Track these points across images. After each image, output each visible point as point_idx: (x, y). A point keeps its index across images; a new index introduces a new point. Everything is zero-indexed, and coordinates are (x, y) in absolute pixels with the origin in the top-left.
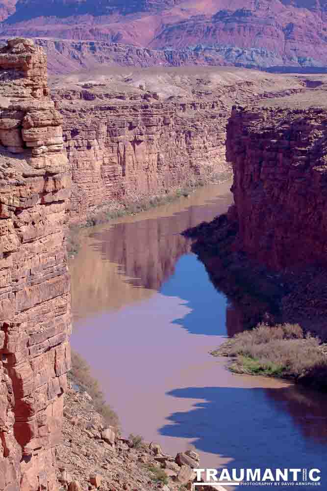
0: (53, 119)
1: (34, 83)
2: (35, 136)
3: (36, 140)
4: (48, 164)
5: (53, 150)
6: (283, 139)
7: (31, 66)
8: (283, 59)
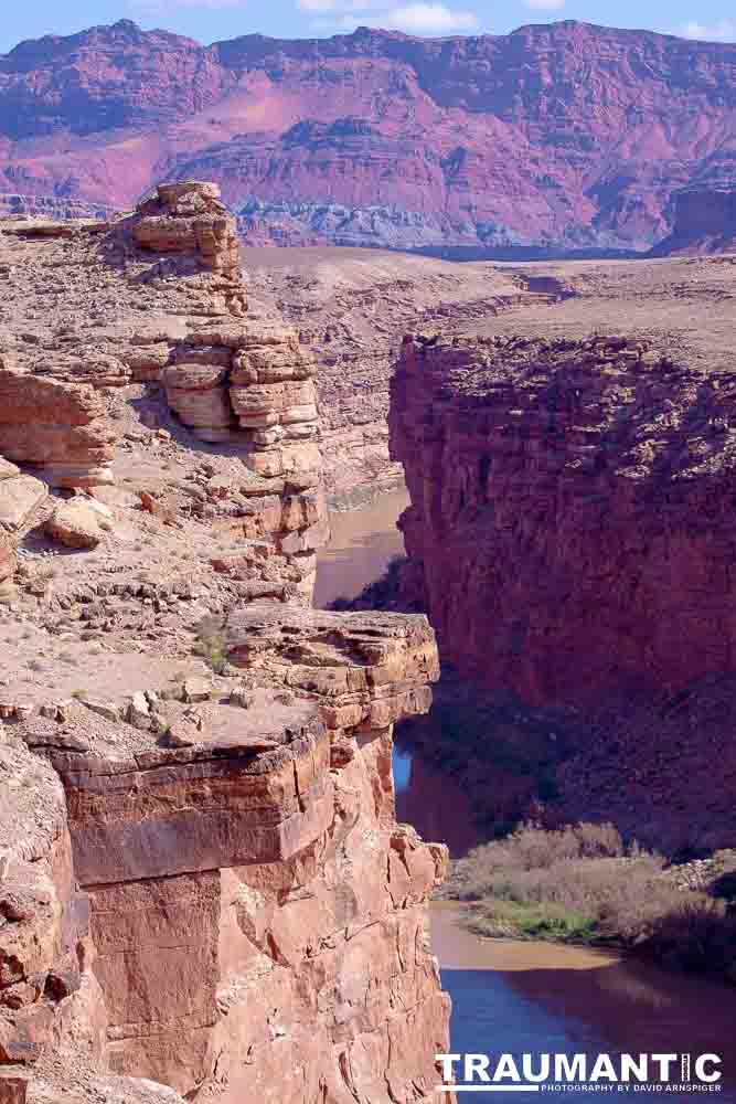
0: (297, 364)
1: (231, 283)
2: (262, 404)
3: (261, 412)
4: (289, 466)
5: (296, 435)
6: (537, 408)
7: (224, 243)
8: (443, 230)
